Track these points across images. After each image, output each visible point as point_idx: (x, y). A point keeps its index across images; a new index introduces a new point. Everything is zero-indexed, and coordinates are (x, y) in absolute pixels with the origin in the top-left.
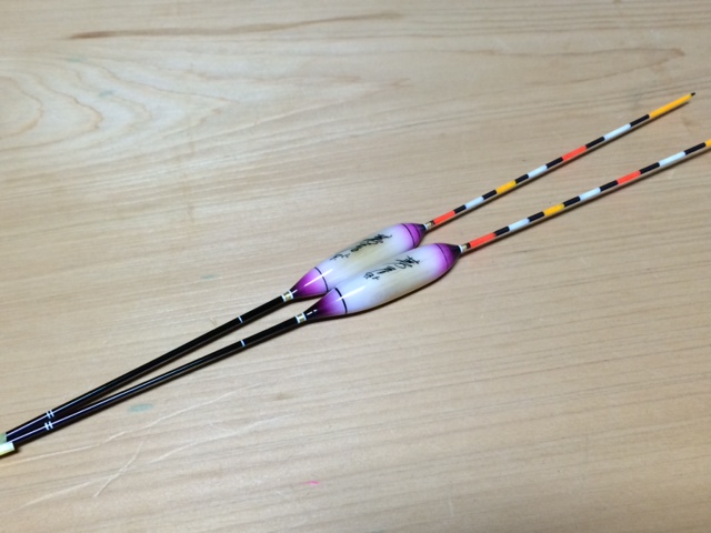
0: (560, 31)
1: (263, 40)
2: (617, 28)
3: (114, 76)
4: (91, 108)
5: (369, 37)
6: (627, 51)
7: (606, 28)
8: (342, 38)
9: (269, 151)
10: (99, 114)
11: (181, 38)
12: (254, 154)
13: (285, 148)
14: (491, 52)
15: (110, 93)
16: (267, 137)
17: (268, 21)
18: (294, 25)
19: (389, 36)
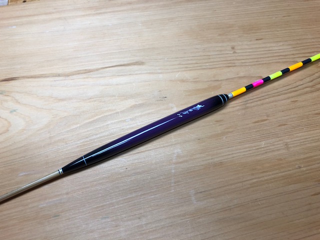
0: (212, 68)
1: (85, 78)
2: (235, 66)
3: (17, 102)
4: (6, 120)
5: (130, 75)
6: (240, 78)
7: (231, 66)
8: (119, 76)
9: (86, 140)
10: (9, 123)
11: (48, 79)
12: (79, 142)
14: (183, 81)
15: (15, 111)
17: (86, 68)
18: (97, 70)
19: (139, 74)
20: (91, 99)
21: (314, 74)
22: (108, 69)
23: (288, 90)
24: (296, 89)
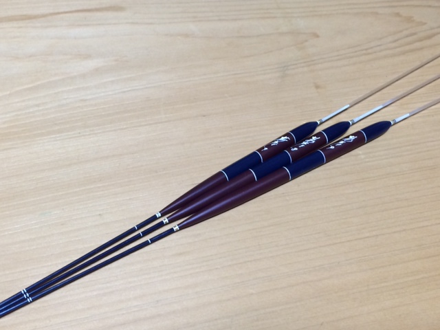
0: (236, 20)
1: (21, 27)
2: (275, 17)
5: (99, 24)
6: (281, 34)
7: (268, 18)
8: (79, 26)
9: (19, 113)
13: (31, 110)
14: (187, 36)
16: (18, 102)
17: (25, 13)
18: (44, 16)
19: (114, 24)
20: (30, 56)
21: (401, 31)
22: (61, 15)
23: (356, 52)
24: (370, 51)
